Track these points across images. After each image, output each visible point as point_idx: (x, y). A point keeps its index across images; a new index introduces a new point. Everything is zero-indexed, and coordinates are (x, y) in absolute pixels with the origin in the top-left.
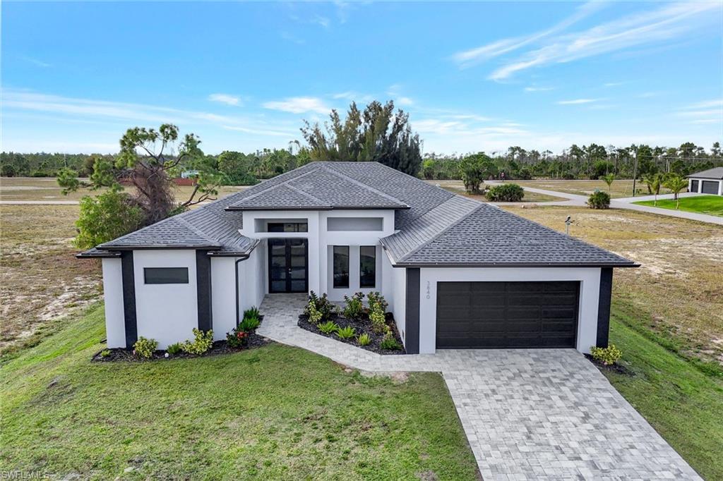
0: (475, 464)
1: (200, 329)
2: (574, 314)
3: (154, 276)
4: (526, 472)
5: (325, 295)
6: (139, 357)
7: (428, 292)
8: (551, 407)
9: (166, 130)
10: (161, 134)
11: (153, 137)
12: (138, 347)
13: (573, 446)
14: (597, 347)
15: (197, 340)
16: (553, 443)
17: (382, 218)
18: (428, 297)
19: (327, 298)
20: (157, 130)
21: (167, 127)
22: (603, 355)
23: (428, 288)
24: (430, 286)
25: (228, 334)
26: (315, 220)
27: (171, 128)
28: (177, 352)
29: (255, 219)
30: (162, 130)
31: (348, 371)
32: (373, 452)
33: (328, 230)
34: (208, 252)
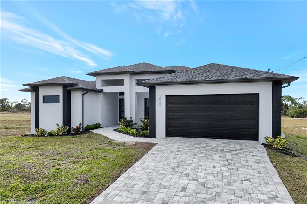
1: (63, 125)
5: (131, 118)
7: (160, 102)
18: (160, 104)
22: (273, 142)
24: (161, 98)
28: (51, 134)
29: (101, 80)
31: (109, 140)
33: (136, 86)
34: (67, 87)
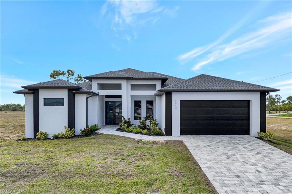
0: (199, 166)
1: (68, 128)
2: (248, 118)
3: (48, 103)
4: (227, 169)
5: (129, 119)
6: (39, 139)
7: (176, 106)
8: (239, 150)
9: (69, 72)
10: (67, 73)
11: (63, 74)
12: (38, 135)
13: (252, 161)
14: (261, 131)
15: (66, 131)
16: (241, 160)
17: (156, 85)
18: (176, 108)
19: (130, 120)
20: (66, 72)
21: (70, 71)
22: (264, 135)
23: (176, 103)
25: (81, 129)
26: (125, 84)
27: (72, 71)
28: (56, 137)
29: (97, 84)
30: (68, 72)
31: (136, 140)
32: (144, 162)
33: (131, 90)
34: (73, 91)
